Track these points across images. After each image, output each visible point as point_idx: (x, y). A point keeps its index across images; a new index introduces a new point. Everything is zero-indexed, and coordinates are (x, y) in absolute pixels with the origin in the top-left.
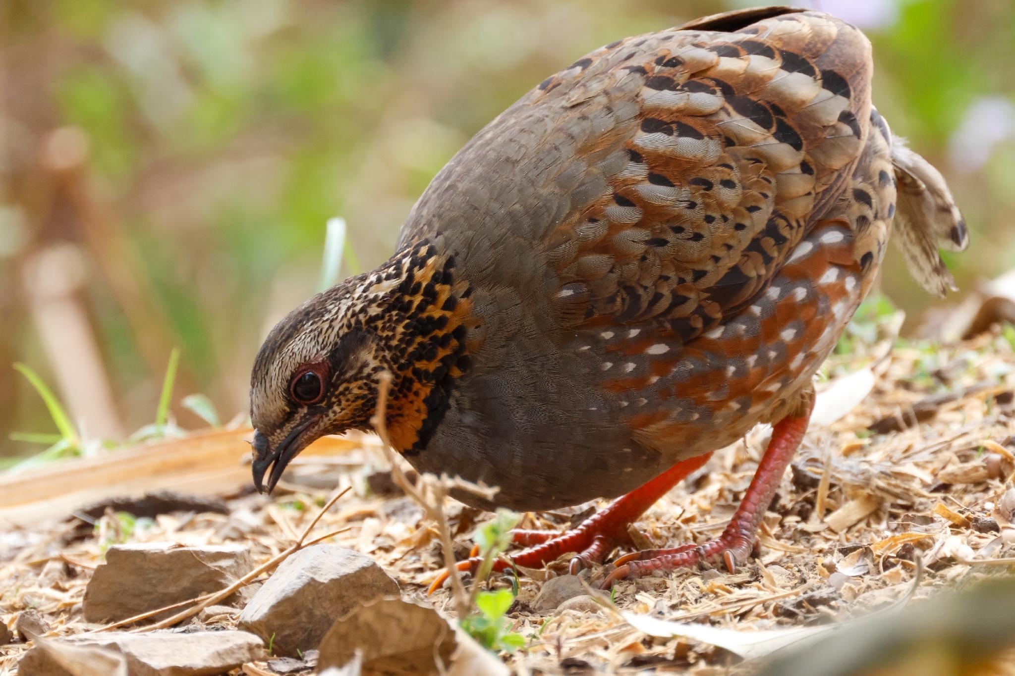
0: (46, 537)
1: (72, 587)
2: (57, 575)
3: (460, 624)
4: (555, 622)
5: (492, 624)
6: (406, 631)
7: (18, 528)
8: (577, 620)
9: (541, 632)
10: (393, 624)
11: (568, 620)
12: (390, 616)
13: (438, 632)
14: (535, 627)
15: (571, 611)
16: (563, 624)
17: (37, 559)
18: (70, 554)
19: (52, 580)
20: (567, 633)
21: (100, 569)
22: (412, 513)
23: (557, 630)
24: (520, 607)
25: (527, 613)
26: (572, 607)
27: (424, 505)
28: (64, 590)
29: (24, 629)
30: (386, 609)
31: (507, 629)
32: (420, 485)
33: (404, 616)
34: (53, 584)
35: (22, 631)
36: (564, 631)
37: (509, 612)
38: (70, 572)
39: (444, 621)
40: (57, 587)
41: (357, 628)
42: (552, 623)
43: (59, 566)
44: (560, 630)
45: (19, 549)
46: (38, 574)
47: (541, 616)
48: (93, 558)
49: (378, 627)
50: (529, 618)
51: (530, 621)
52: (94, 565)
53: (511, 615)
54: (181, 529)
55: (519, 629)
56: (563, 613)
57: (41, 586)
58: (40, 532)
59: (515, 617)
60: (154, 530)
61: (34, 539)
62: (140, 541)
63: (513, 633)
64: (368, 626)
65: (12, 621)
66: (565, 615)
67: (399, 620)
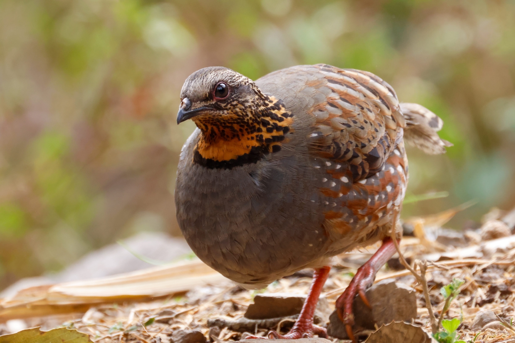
0: (223, 290)
1: (237, 315)
2: (228, 309)
3: (433, 336)
4: (482, 335)
5: (449, 336)
6: (406, 339)
7: (209, 285)
8: (493, 334)
9: (475, 340)
10: (399, 335)
11: (489, 334)
12: (398, 331)
13: (422, 339)
14: (471, 337)
15: (490, 329)
16: (486, 336)
17: (219, 301)
18: (236, 298)
19: (226, 311)
20: (488, 341)
21: (251, 307)
22: (409, 279)
23: (483, 339)
24: (463, 327)
25: (467, 330)
26: (491, 327)
27: (415, 275)
28: (232, 317)
29: (213, 336)
30: (395, 328)
31: (457, 338)
32: (413, 265)
33: (405, 331)
34: (228, 314)
35: (211, 337)
36: (486, 339)
37: (458, 329)
38: (235, 308)
39: (426, 333)
40: (229, 315)
41: (381, 337)
42: (480, 335)
43: (230, 304)
44: (484, 339)
45: (209, 296)
46: (219, 309)
47: (475, 332)
48: (247, 300)
49: (391, 336)
50: (468, 332)
51: (469, 334)
52: (248, 304)
53: (459, 331)
54: (292, 286)
55: (463, 338)
56: (486, 330)
57: (221, 314)
58: (220, 287)
59: (461, 332)
60: (278, 287)
61: (218, 291)
62: (271, 292)
63: (460, 340)
64: (386, 336)
65: (207, 332)
66: (487, 331)
67: (402, 333)
